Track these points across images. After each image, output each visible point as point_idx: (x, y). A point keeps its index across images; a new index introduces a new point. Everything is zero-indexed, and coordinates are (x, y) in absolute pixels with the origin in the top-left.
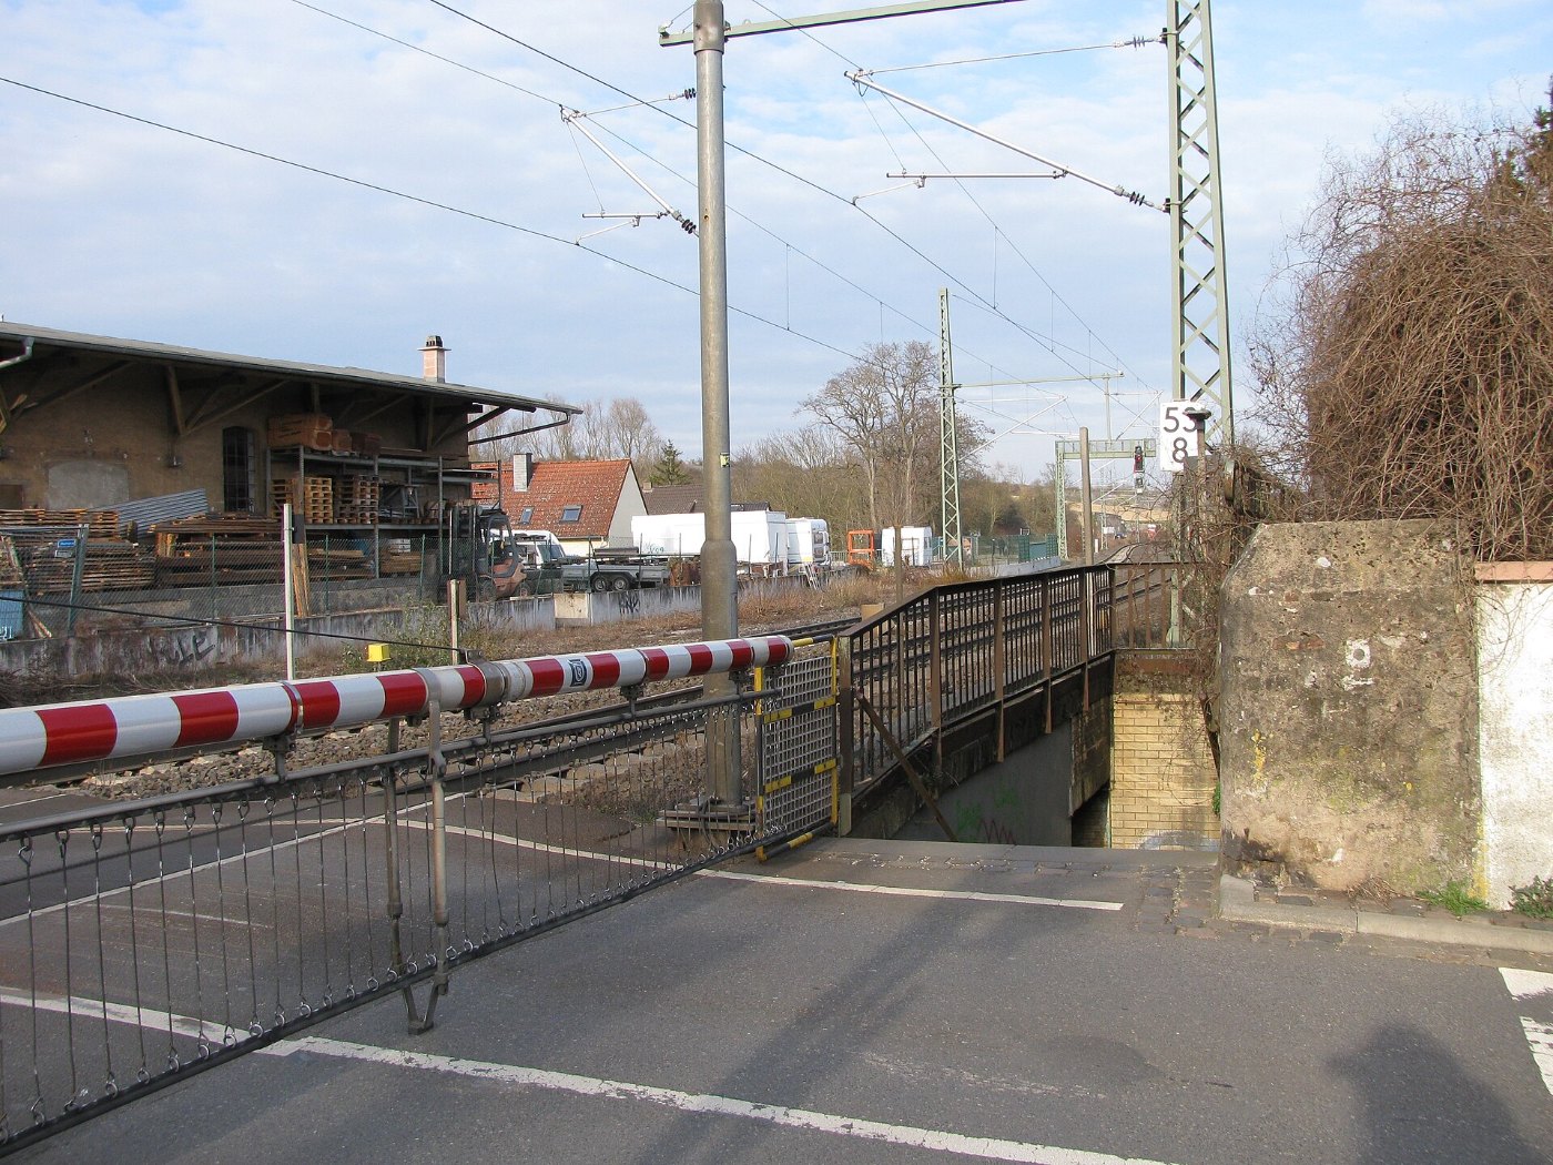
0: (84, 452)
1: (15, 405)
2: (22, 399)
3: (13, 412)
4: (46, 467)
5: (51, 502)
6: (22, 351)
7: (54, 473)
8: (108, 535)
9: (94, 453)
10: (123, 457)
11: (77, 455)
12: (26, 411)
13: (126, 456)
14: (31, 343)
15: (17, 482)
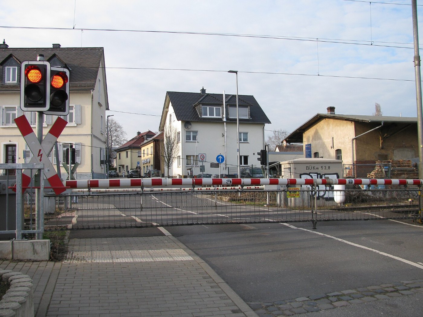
0: (403, 146)
1: (385, 136)
2: (386, 135)
3: (384, 138)
4: (393, 150)
5: (394, 158)
6: (381, 124)
7: (395, 152)
8: (409, 166)
9: (405, 147)
10: (413, 147)
11: (400, 147)
12: (387, 138)
13: (414, 147)
14: (383, 122)
15: (386, 154)
